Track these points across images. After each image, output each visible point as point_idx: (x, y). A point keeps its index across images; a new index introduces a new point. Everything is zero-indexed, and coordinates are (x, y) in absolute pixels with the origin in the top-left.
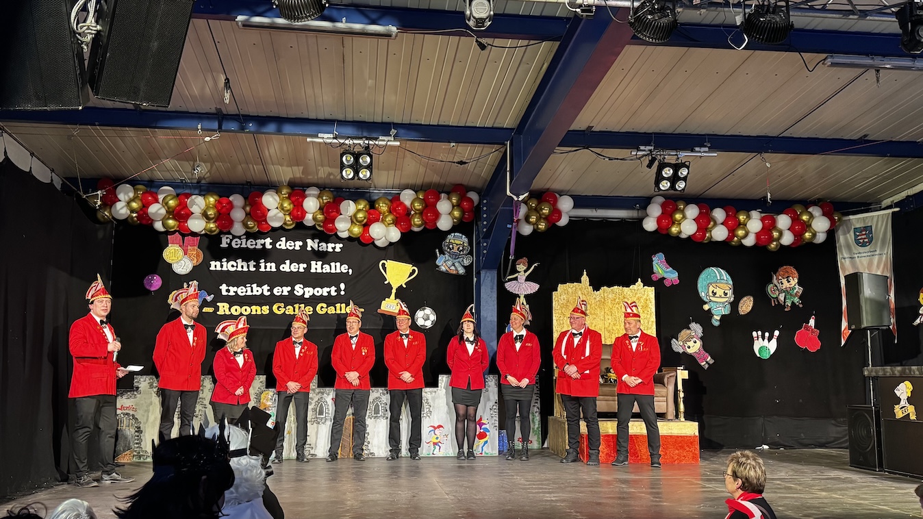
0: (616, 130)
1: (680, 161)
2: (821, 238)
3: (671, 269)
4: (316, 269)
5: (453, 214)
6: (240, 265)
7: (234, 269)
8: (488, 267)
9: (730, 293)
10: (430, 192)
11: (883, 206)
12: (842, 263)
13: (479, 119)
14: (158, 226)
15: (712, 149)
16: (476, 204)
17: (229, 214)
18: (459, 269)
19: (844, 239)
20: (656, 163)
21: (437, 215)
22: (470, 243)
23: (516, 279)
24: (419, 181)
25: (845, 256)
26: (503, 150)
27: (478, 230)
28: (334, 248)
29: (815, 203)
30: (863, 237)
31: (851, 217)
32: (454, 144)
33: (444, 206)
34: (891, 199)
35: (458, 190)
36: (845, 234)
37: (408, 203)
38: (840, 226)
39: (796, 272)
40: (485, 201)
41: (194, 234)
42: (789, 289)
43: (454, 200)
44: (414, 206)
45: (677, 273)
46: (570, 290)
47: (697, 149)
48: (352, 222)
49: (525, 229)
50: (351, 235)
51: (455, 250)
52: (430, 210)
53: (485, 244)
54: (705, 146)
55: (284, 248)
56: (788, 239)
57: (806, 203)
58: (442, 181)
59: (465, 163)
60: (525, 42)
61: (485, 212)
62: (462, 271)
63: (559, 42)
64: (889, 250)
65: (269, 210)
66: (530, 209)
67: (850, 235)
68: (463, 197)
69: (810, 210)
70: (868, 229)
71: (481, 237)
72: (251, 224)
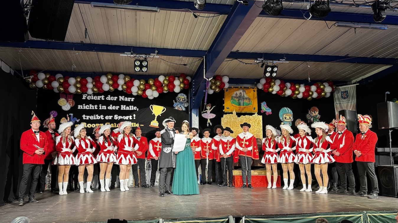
0: (248, 52)
1: (274, 65)
2: (328, 95)
3: (268, 108)
4: (123, 108)
5: (181, 86)
6: (91, 107)
7: (89, 108)
8: (195, 108)
9: (292, 118)
10: (171, 77)
11: (352, 83)
12: (336, 106)
13: (193, 46)
14: (56, 91)
15: (287, 60)
16: (190, 82)
17: (86, 85)
18: (183, 108)
19: (337, 95)
20: (264, 66)
21: (174, 86)
22: (188, 98)
23: (206, 112)
24: (166, 72)
25: (337, 103)
26: (202, 59)
27: (190, 92)
28: (131, 100)
29: (325, 81)
30: (345, 95)
31: (340, 87)
32: (182, 57)
33: (177, 82)
34: (356, 80)
35: (182, 76)
36: (337, 93)
37: (162, 81)
38: (335, 91)
39: (318, 109)
40: (194, 81)
41: (71, 94)
42: (315, 116)
43: (181, 80)
44: (164, 83)
45: (271, 110)
46: (228, 117)
47: (281, 60)
48: (138, 89)
49: (211, 92)
50: (139, 95)
51: (181, 101)
52: (171, 84)
53: (194, 98)
54: (284, 59)
55: (109, 99)
56: (315, 95)
57: (322, 82)
58: (176, 72)
59: (186, 65)
60: (213, 15)
61: (194, 85)
62: (184, 109)
63: (227, 15)
64: (354, 101)
65: (103, 84)
66: (212, 83)
67: (339, 94)
68: (185, 79)
69: (324, 84)
70: (346, 92)
71: (192, 95)
72: (95, 90)
